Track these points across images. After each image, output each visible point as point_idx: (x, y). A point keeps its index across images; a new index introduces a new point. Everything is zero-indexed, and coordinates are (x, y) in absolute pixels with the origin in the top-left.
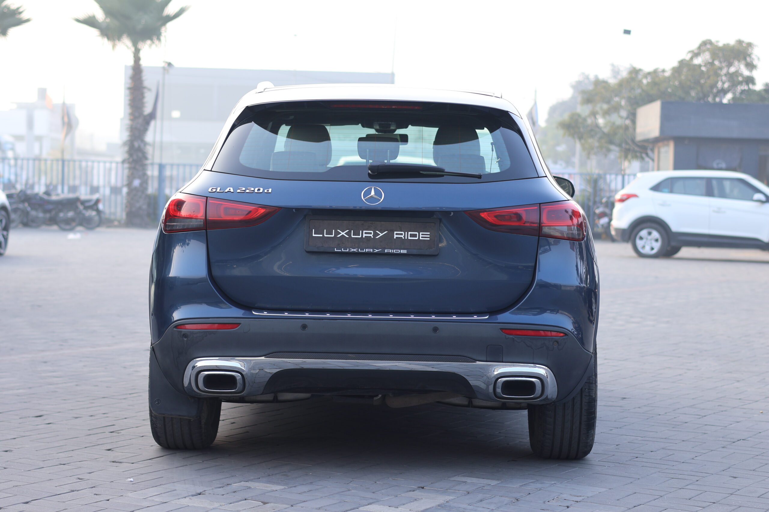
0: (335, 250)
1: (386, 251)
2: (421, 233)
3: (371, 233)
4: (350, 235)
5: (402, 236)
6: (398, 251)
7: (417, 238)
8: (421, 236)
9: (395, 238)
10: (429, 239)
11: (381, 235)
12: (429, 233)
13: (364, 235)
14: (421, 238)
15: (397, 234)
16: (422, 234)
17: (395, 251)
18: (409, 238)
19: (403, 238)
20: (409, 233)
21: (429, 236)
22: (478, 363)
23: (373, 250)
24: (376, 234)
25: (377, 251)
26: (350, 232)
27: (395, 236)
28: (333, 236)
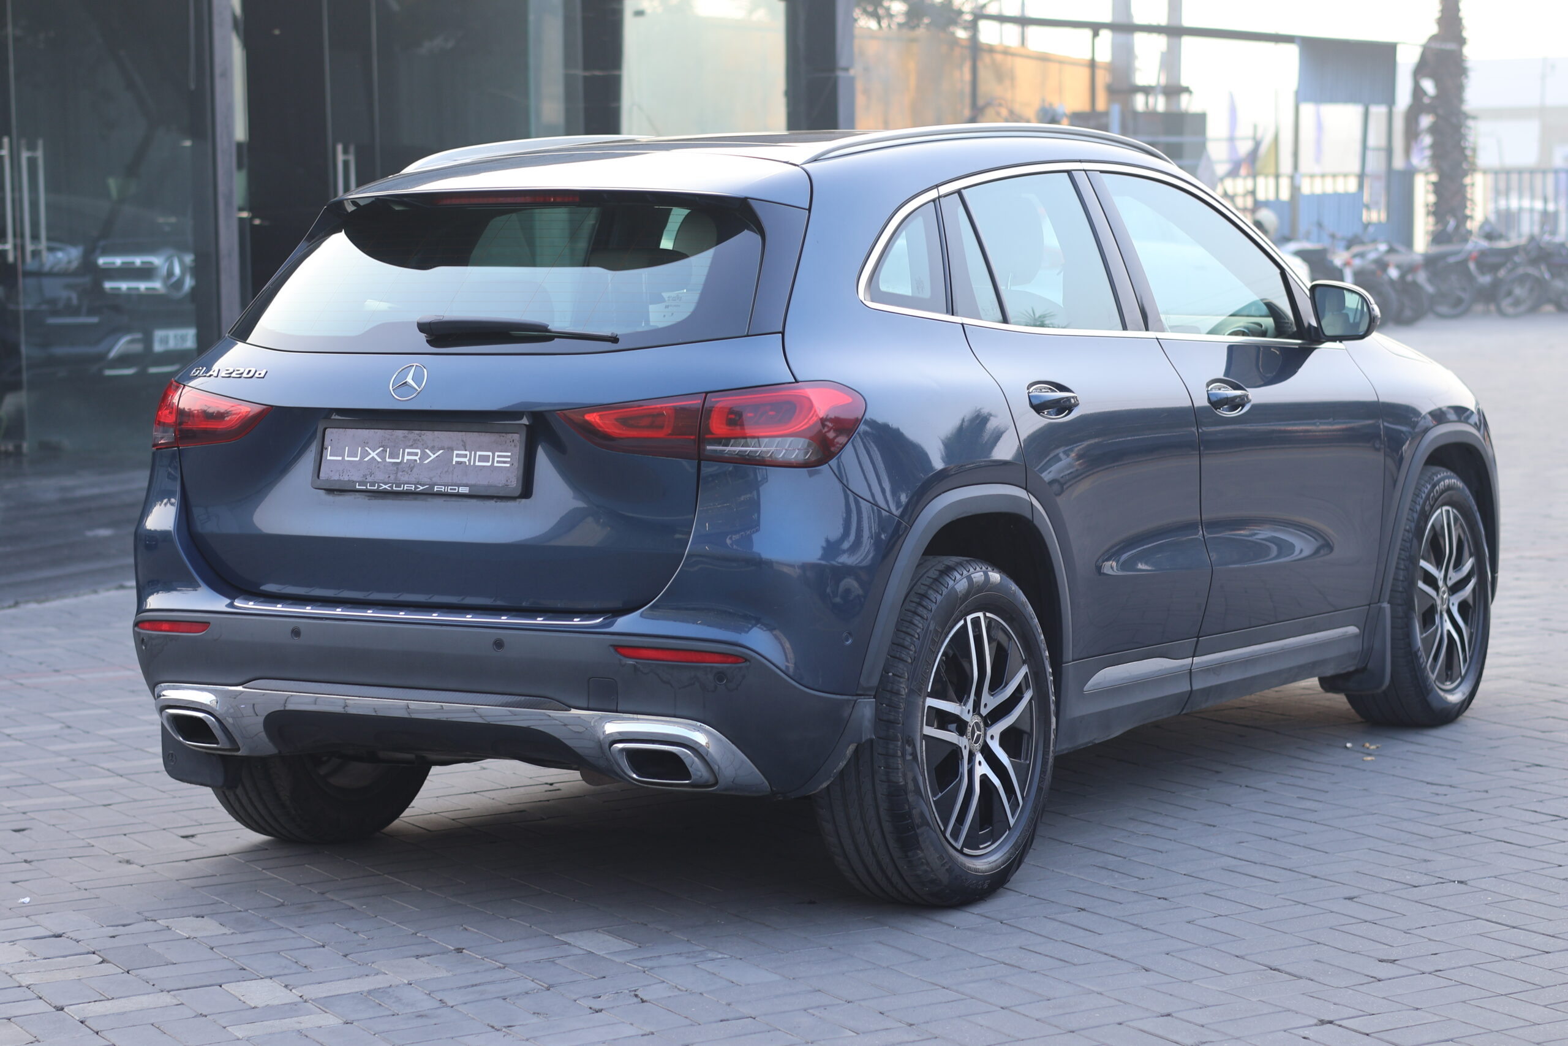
0: (357, 487)
1: (435, 489)
2: (497, 454)
3: (418, 453)
4: (384, 459)
5: (466, 460)
6: (455, 489)
7: (489, 464)
8: (496, 459)
9: (454, 463)
10: (508, 465)
11: (433, 457)
12: (509, 454)
13: (406, 457)
14: (496, 464)
15: (458, 456)
16: (499, 456)
17: (451, 489)
18: (477, 463)
19: (467, 464)
20: (478, 453)
21: (509, 460)
22: (574, 711)
23: (416, 488)
24: (424, 456)
25: (422, 488)
26: (384, 451)
27: (455, 459)
28: (357, 459)
